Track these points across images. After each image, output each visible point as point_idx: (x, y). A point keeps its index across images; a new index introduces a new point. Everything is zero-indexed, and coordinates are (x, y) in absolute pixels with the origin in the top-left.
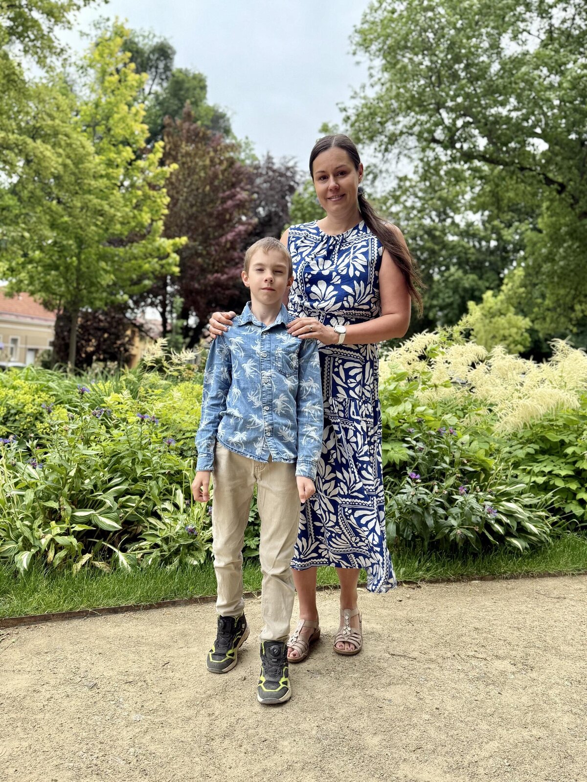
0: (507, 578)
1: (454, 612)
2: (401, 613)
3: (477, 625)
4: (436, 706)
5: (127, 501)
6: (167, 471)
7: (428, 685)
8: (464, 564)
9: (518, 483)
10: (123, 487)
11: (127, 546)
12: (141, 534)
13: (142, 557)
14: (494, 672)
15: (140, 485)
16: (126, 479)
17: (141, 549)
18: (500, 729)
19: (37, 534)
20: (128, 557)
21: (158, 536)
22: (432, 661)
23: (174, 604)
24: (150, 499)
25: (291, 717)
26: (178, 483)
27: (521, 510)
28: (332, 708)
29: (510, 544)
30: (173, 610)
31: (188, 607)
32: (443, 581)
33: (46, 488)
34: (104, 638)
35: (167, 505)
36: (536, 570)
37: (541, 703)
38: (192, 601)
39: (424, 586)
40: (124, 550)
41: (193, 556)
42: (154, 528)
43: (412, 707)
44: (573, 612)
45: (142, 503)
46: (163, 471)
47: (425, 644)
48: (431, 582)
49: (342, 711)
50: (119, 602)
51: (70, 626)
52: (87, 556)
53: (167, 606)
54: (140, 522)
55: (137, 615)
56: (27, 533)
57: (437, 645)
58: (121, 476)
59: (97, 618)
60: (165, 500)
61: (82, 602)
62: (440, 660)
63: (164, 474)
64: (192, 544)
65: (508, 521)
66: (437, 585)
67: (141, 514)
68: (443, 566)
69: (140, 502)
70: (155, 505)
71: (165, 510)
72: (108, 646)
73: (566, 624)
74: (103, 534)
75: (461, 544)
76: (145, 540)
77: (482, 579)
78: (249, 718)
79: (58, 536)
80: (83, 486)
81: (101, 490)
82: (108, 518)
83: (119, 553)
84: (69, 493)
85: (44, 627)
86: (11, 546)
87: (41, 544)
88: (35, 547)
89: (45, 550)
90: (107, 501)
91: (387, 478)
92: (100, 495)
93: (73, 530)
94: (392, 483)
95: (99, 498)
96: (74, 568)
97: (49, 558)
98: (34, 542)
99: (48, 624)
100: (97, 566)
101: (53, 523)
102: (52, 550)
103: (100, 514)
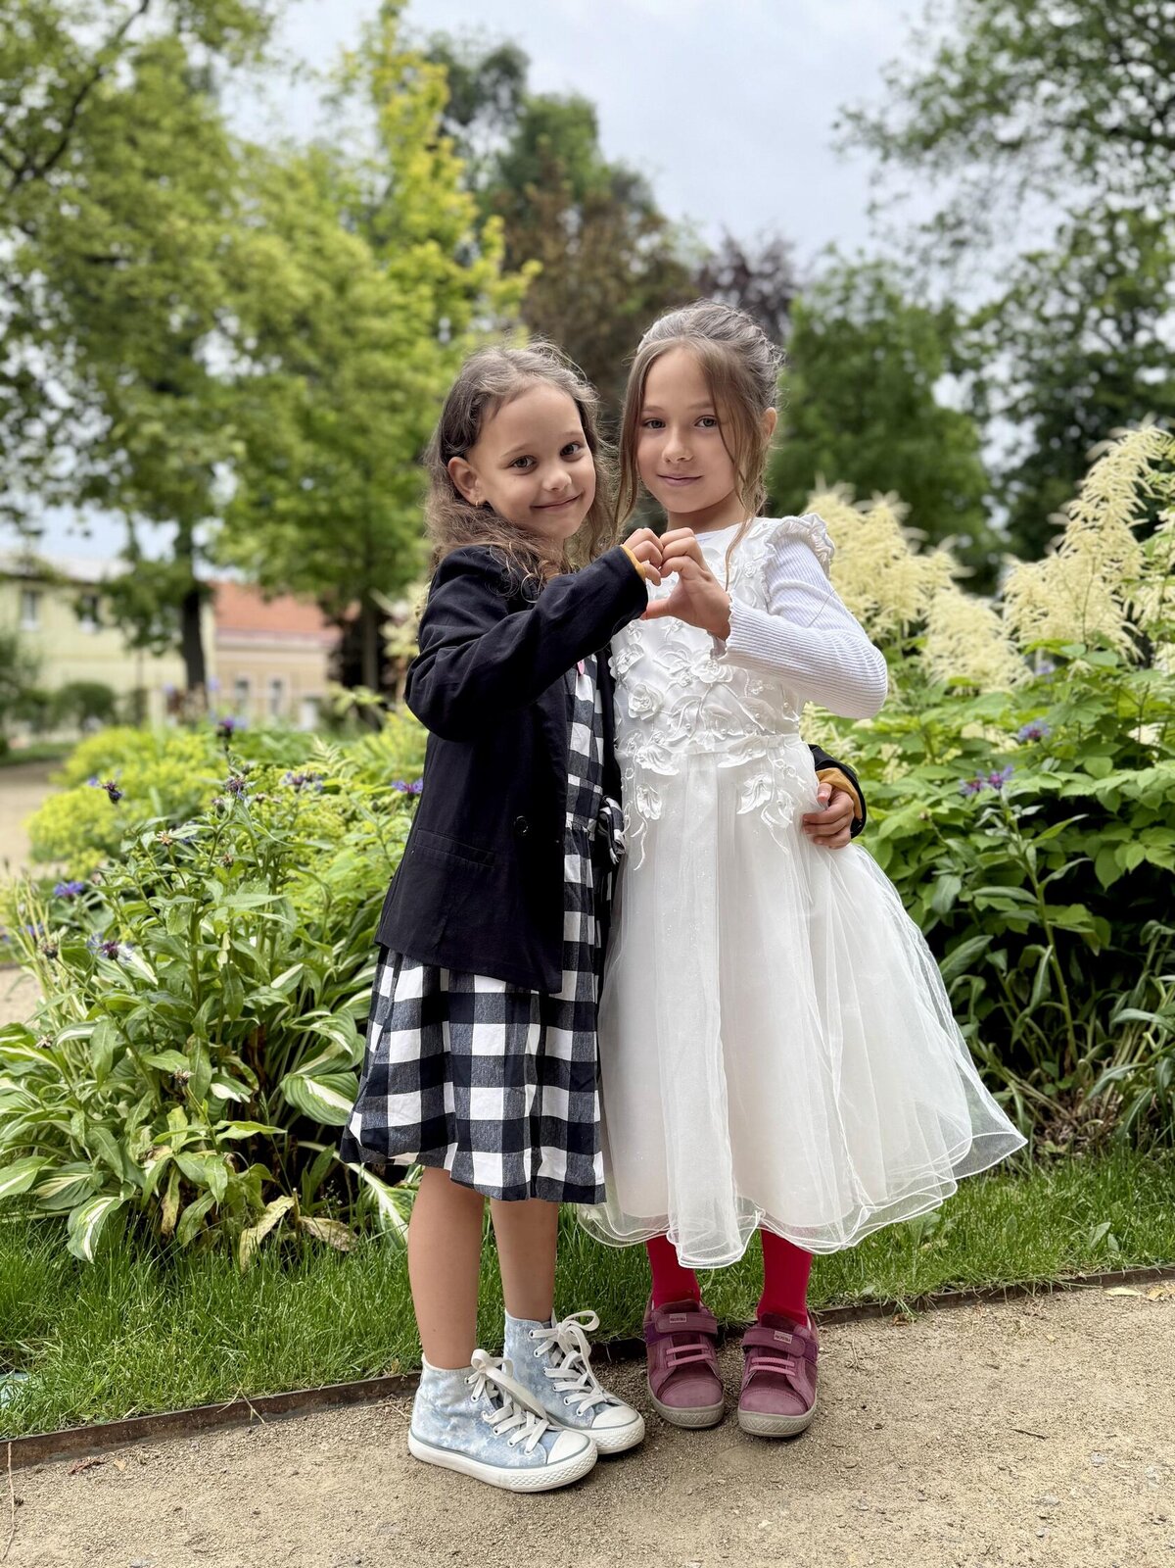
19: (133, 1149)
52: (281, 1206)
56: (108, 1152)
79: (188, 1154)
80: (255, 996)
81: (326, 1003)
82: (332, 1087)
83: (377, 1188)
84: (215, 1021)
85: (121, 1465)
86: (77, 1178)
87: (144, 1176)
88: (127, 1185)
89: (153, 1194)
90: (336, 1035)
91: (1152, 927)
92: (320, 1017)
93: (221, 1136)
94: (1164, 938)
95: (315, 1026)
96: (242, 1244)
97: (165, 1218)
98: (125, 1173)
99: (138, 1451)
100: (313, 1231)
101: (177, 1115)
102: (173, 1194)
103: (312, 1074)
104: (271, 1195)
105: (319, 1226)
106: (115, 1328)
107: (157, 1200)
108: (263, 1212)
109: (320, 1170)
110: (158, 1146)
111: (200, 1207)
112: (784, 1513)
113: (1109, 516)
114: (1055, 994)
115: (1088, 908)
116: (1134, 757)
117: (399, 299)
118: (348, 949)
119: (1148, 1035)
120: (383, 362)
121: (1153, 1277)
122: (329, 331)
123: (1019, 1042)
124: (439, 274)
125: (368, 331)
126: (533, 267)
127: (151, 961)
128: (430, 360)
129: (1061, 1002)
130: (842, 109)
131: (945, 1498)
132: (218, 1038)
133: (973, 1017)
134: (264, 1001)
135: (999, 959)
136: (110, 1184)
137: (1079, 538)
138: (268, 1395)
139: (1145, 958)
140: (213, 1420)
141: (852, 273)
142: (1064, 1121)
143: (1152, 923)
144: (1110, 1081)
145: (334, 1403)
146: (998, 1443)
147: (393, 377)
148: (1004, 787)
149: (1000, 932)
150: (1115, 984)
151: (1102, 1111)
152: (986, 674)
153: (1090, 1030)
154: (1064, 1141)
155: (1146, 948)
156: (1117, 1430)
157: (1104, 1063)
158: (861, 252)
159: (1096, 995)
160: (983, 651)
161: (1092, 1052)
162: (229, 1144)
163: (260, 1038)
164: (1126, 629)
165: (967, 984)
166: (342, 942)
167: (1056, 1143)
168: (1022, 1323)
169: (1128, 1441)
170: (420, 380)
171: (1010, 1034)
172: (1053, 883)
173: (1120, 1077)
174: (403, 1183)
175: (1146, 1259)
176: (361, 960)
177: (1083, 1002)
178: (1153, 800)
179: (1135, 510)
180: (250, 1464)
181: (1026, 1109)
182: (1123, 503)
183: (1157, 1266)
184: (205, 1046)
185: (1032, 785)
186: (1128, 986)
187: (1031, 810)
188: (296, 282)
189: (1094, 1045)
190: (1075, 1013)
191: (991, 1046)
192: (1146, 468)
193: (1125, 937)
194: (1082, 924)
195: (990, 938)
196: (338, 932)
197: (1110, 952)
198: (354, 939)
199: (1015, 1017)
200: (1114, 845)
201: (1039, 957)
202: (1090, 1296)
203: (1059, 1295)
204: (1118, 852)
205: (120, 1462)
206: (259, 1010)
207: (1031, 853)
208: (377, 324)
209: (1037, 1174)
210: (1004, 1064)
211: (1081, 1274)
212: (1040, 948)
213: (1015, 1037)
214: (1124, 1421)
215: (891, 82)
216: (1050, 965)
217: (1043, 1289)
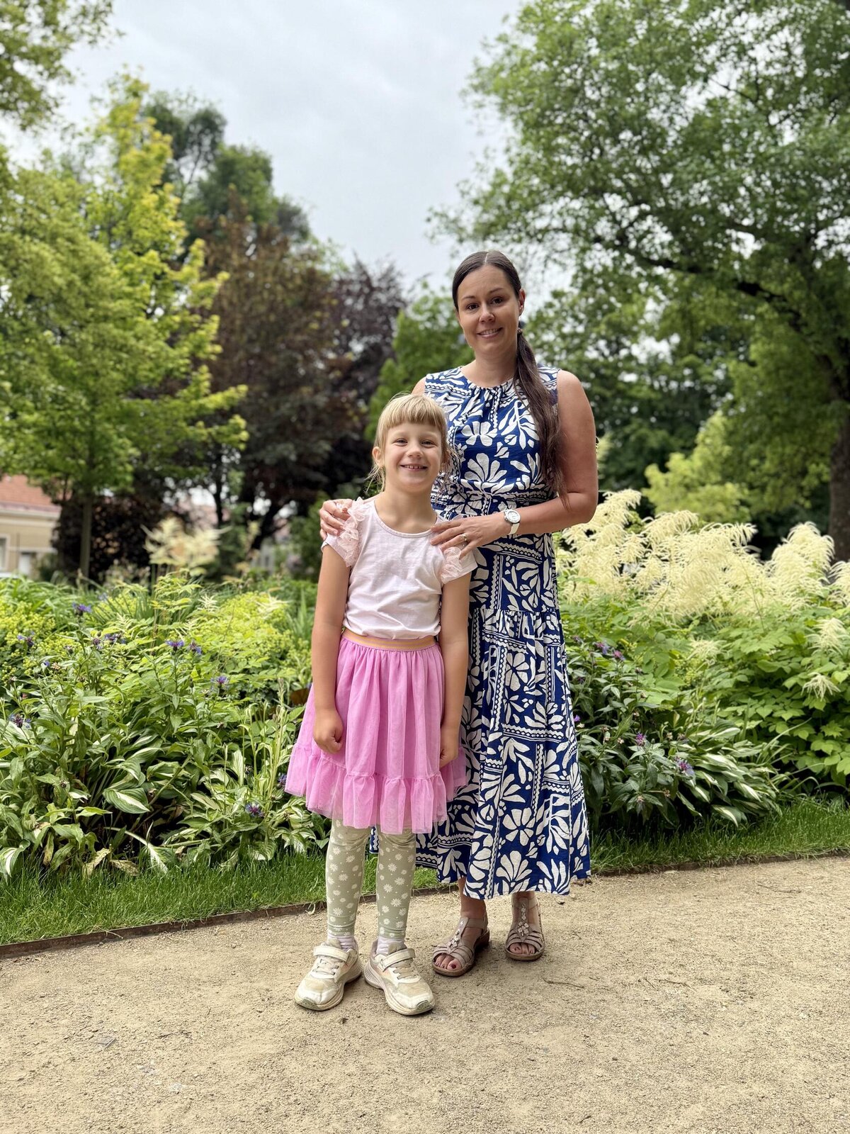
0: (715, 866)
1: (640, 917)
2: (562, 921)
3: (673, 935)
4: (613, 1055)
5: (160, 769)
6: (219, 725)
7: (603, 1024)
8: (654, 845)
9: (727, 726)
10: (154, 749)
11: (162, 836)
12: (181, 817)
13: (185, 851)
14: (699, 1003)
15: (178, 747)
16: (159, 737)
17: (183, 840)
18: (705, 1087)
19: (27, 823)
20: (163, 853)
21: (205, 821)
22: (607, 989)
23: (231, 919)
24: (194, 767)
25: (401, 1079)
26: (235, 741)
27: (732, 765)
28: (462, 1063)
29: (719, 815)
30: (229, 929)
31: (251, 924)
32: (624, 872)
33: (41, 756)
34: (128, 972)
35: (219, 775)
36: (758, 852)
37: (766, 1045)
38: (256, 914)
39: (596, 880)
40: (156, 842)
41: (257, 848)
42: (201, 809)
43: (577, 1057)
44: (811, 912)
45: (184, 772)
46: (213, 724)
47: (597, 966)
48: (606, 874)
49: (476, 1068)
50: (151, 919)
51: (79, 956)
52: (103, 853)
53: (221, 923)
54: (179, 800)
55: (178, 937)
56: (15, 824)
57: (615, 966)
58: (150, 733)
59: (118, 943)
60: (216, 767)
61: (95, 921)
62: (619, 988)
63: (214, 729)
64: (257, 831)
65: (716, 782)
66: (616, 878)
67: (181, 788)
68: (624, 850)
69: (179, 770)
70: (201, 775)
71: (215, 781)
72: (135, 984)
73: (802, 929)
74: (127, 819)
75: (646, 817)
76: (188, 827)
77: (680, 867)
78: (339, 1084)
79: (59, 825)
80: (90, 749)
81: (123, 755)
82: (129, 795)
83: (149, 847)
84: (71, 760)
87: (34, 837)
88: (25, 841)
89: (39, 846)
90: (130, 771)
92: (121, 761)
93: (78, 815)
95: (119, 766)
96: (85, 869)
97: (46, 856)
98: (24, 835)
100: (119, 866)
101: (51, 806)
102: (50, 844)
103: (120, 789)
104: (98, 847)
105: (120, 864)
107: (40, 851)
108: (95, 855)
109: (118, 840)
110: (42, 821)
111: (65, 850)
124: (157, 271)
126: (224, 275)
132: (72, 769)
134: (94, 751)
136: (16, 841)
163: (86, 773)
166: (129, 724)
174: (162, 845)
184: (65, 772)
205: (39, 958)
206: (90, 756)
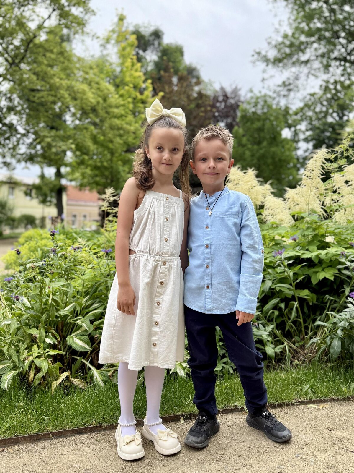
10: (99, 311)
13: (114, 373)
16: (103, 304)
17: (113, 366)
19: (21, 357)
20: (101, 374)
52: (65, 375)
79: (37, 359)
80: (59, 312)
81: (82, 315)
82: (81, 340)
83: (93, 369)
84: (47, 320)
85: (11, 451)
86: (6, 365)
87: (24, 365)
88: (19, 368)
89: (27, 370)
90: (84, 325)
91: (327, 297)
92: (80, 319)
93: (47, 354)
94: (332, 300)
95: (78, 322)
96: (53, 386)
97: (30, 378)
98: (19, 364)
99: (17, 447)
100: (74, 383)
101: (35, 347)
102: (33, 371)
103: (76, 336)
104: (62, 371)
105: (76, 381)
106: (12, 410)
107: (28, 372)
108: (59, 377)
109: (78, 365)
110: (29, 356)
111: (40, 375)
112: (203, 469)
113: (314, 175)
114: (298, 317)
115: (309, 290)
116: (324, 246)
117: (122, 103)
118: (90, 299)
119: (326, 329)
120: (117, 122)
121: (321, 402)
122: (102, 113)
123: (289, 330)
124: (134, 96)
125: (113, 112)
126: (161, 94)
127: (30, 302)
128: (131, 121)
129: (300, 319)
130: (255, 51)
131: (251, 466)
132: (48, 325)
133: (275, 323)
134: (62, 314)
135: (283, 305)
136: (15, 368)
137: (306, 182)
138: (56, 431)
139: (326, 306)
140: (39, 438)
141: (258, 98)
142: (301, 354)
143: (327, 296)
144: (313, 343)
145: (76, 434)
146: (269, 450)
147: (120, 126)
148: (282, 255)
149: (283, 297)
150: (318, 313)
151: (312, 352)
152: (282, 220)
153: (310, 327)
154: (301, 360)
155: (326, 303)
156: (304, 447)
157: (314, 337)
158: (260, 92)
159: (312, 316)
160: (282, 213)
161: (310, 334)
162: (49, 356)
163: (62, 325)
164: (322, 208)
165: (273, 313)
166: (88, 297)
167: (298, 361)
168: (281, 414)
169: (306, 450)
170: (128, 127)
171: (285, 327)
172: (297, 283)
173: (316, 341)
174: (102, 369)
175: (319, 396)
176: (93, 302)
177: (308, 318)
178: (327, 259)
179: (322, 173)
180: (49, 451)
181: (289, 350)
182: (318, 172)
183: (322, 398)
184: (44, 327)
185: (292, 254)
186: (321, 314)
187: (291, 262)
188: (91, 97)
189: (311, 331)
190: (305, 322)
191: (280, 331)
192: (325, 161)
193: (321, 300)
194: (307, 295)
195: (279, 299)
196: (87, 293)
197: (315, 304)
198: (92, 296)
199: (287, 322)
200: (317, 272)
201: (294, 305)
202: (303, 406)
203: (293, 407)
204: (318, 274)
205: (11, 450)
206: (60, 316)
207: (291, 274)
208: (116, 111)
209: (291, 369)
210: (284, 337)
211: (299, 400)
212: (294, 302)
213: (287, 329)
214: (307, 445)
215: (269, 43)
216: (297, 308)
217: (288, 405)
